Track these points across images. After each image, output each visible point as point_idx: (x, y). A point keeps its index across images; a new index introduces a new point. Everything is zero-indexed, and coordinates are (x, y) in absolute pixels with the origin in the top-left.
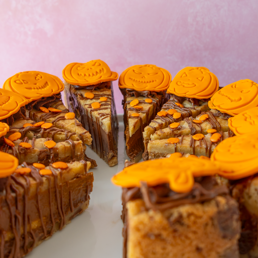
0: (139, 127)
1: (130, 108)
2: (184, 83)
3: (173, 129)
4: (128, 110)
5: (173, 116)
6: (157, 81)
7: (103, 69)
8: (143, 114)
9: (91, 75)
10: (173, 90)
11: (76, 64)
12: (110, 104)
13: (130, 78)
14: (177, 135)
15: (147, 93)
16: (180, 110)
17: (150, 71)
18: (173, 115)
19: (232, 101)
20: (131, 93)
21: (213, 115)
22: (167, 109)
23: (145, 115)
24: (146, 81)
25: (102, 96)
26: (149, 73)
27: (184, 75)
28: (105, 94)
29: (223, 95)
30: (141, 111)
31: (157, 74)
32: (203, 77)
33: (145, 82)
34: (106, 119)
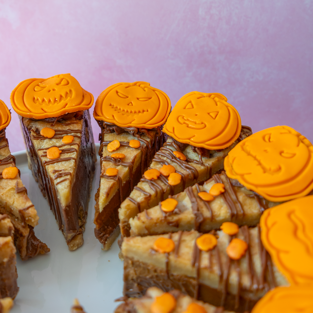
0: (116, 190)
1: (105, 158)
2: (188, 120)
3: (166, 212)
4: (102, 160)
5: (168, 180)
6: (149, 110)
7: (70, 91)
8: (125, 169)
9: (52, 100)
10: (171, 130)
11: (34, 80)
12: (76, 149)
13: (111, 105)
14: (171, 223)
15: (133, 131)
16: (180, 166)
17: (140, 94)
18: (169, 176)
19: (265, 171)
20: (111, 128)
21: (231, 184)
22: (161, 163)
23: (126, 170)
24: (133, 111)
25: (66, 133)
26: (138, 97)
27: (189, 106)
28: (72, 130)
29: (249, 154)
30: (122, 162)
31: (150, 98)
32: (218, 112)
33: (131, 112)
34: (63, 183)
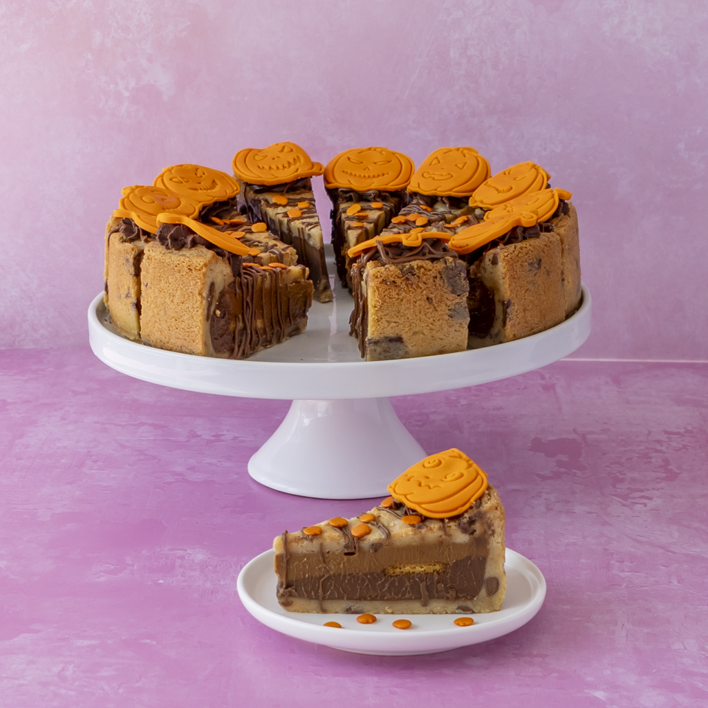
1: (347, 218)
2: (434, 174)
4: (345, 220)
5: (415, 223)
6: (390, 173)
7: (298, 157)
9: (281, 167)
10: (417, 186)
11: (250, 150)
13: (344, 172)
15: (373, 194)
16: (427, 215)
17: (378, 158)
18: (416, 221)
19: (499, 192)
20: (348, 195)
22: (407, 215)
23: (372, 225)
24: (371, 175)
25: (301, 200)
26: (375, 161)
27: (435, 161)
28: (305, 198)
29: (489, 186)
30: (366, 219)
31: (389, 162)
32: (466, 163)
33: (369, 177)
34: (316, 228)
